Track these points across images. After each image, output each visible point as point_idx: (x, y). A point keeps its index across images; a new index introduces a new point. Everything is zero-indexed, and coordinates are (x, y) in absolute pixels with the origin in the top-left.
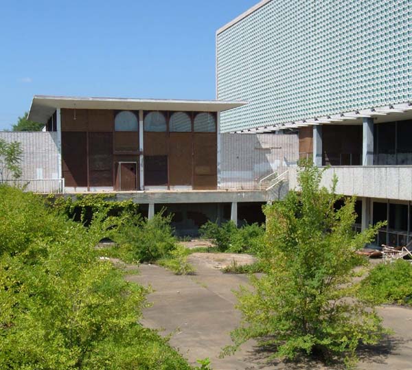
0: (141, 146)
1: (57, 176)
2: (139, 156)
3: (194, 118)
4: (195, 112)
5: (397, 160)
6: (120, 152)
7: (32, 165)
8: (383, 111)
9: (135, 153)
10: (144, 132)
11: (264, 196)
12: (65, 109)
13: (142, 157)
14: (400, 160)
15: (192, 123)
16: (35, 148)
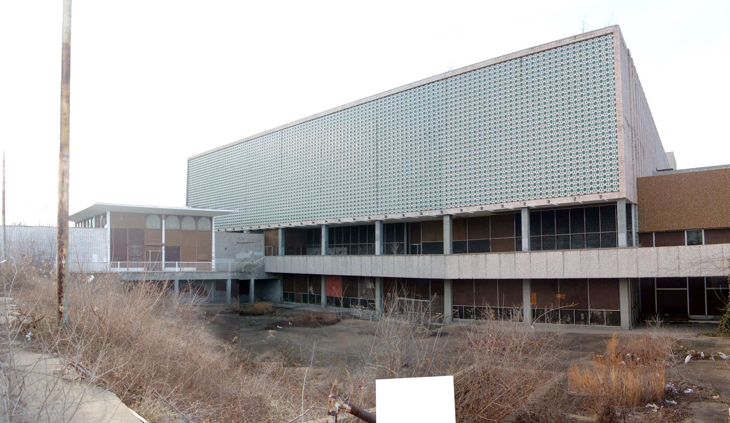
0: (163, 242)
1: (107, 259)
2: (162, 246)
3: (198, 221)
4: (198, 216)
5: (335, 252)
6: (150, 244)
7: (90, 251)
8: (330, 221)
9: (159, 244)
10: (165, 230)
11: (249, 276)
12: (113, 212)
13: (163, 248)
14: (337, 252)
15: (196, 225)
16: (92, 240)
